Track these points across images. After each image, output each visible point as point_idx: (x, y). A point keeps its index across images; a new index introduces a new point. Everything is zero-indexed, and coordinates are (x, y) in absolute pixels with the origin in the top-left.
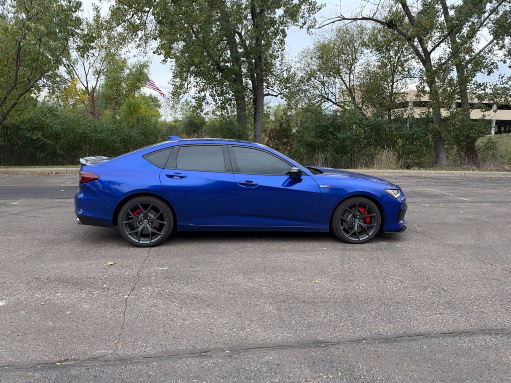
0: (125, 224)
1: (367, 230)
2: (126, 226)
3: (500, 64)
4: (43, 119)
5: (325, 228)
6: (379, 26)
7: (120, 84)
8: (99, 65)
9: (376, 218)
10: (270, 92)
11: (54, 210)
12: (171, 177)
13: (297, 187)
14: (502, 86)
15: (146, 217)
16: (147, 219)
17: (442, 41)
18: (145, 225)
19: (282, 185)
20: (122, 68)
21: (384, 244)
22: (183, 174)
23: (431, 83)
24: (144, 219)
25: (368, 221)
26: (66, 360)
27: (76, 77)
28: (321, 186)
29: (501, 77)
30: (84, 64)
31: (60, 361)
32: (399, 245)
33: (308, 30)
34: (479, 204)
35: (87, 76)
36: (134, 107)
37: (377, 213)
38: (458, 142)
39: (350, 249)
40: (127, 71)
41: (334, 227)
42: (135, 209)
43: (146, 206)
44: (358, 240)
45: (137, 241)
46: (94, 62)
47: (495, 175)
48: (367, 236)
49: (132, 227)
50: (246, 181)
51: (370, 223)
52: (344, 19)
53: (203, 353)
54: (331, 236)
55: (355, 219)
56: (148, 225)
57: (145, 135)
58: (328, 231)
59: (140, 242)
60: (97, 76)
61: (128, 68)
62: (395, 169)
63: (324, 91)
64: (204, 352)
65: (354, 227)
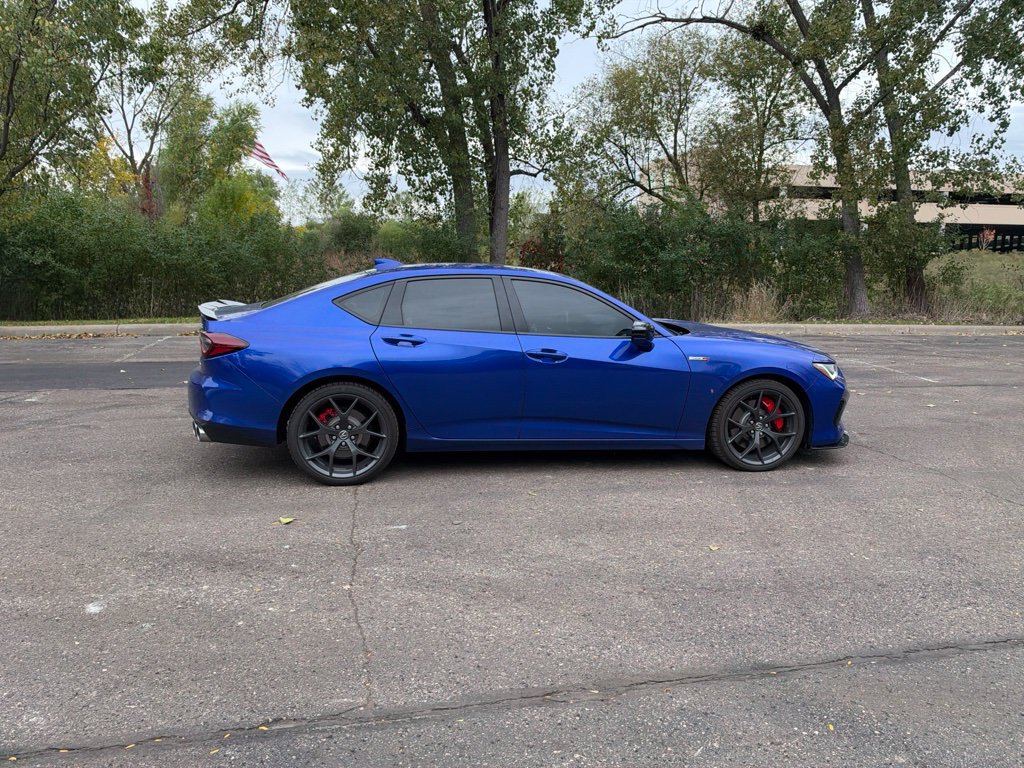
0: (303, 438)
1: (778, 444)
2: (304, 443)
3: (972, 114)
4: (53, 222)
5: (696, 441)
6: (735, 34)
7: (198, 150)
8: (155, 109)
9: (796, 420)
10: (522, 167)
11: (122, 411)
12: (393, 342)
13: (641, 360)
14: (979, 157)
15: (344, 424)
16: (346, 429)
17: (862, 68)
18: (344, 441)
19: (611, 357)
20: (202, 116)
21: (810, 470)
22: (418, 335)
23: (840, 151)
24: (341, 429)
25: (779, 427)
26: (277, 721)
27: (106, 133)
28: (691, 358)
29: (976, 139)
30: (122, 107)
31: (266, 723)
32: (838, 472)
33: (599, 41)
34: (957, 389)
35: (129, 132)
36: (233, 198)
37: (797, 411)
38: (890, 267)
39: (751, 483)
40: (214, 123)
41: (715, 439)
42: (323, 409)
43: (344, 403)
44: (760, 463)
45: (328, 473)
46: (145, 103)
47: (966, 331)
48: (779, 456)
49: (315, 446)
50: (543, 350)
51: (784, 429)
52: (665, 19)
53: (548, 697)
54: (709, 457)
55: (755, 422)
56: (348, 441)
57: (267, 254)
58: (703, 447)
59: (334, 475)
60: (151, 133)
61: (215, 117)
62: (774, 322)
63: (626, 165)
64: (548, 695)
65: (752, 439)
